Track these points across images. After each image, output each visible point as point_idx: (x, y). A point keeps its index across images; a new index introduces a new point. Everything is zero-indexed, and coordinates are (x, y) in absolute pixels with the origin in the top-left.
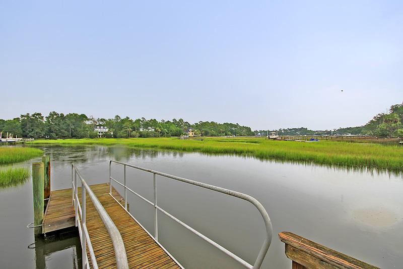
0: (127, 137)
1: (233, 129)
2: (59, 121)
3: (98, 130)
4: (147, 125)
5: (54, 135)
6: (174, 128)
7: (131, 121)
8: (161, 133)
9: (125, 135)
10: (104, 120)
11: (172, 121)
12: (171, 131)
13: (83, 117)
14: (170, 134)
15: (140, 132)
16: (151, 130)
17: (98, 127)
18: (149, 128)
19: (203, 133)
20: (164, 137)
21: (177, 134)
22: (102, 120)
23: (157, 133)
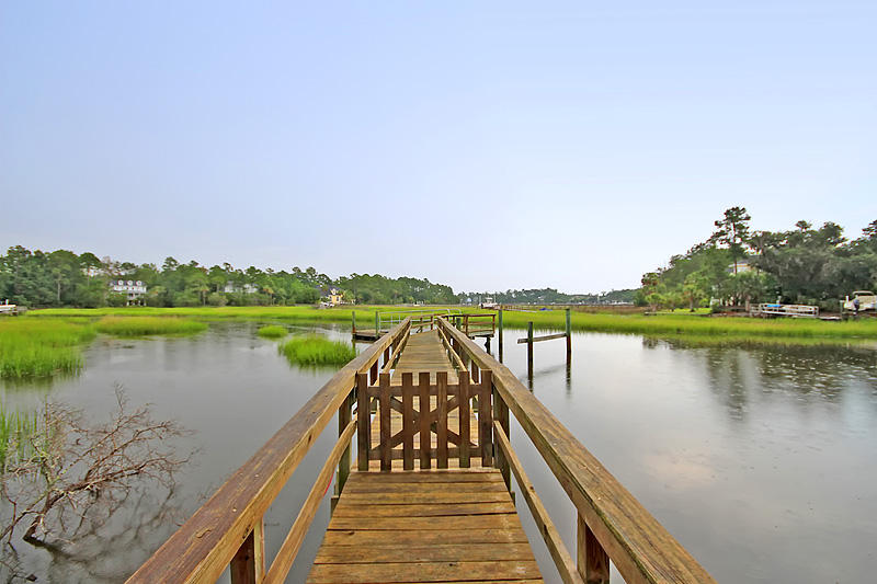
0: (198, 305)
1: (418, 289)
2: (34, 269)
3: (120, 288)
4: (239, 279)
5: (20, 298)
6: (299, 287)
7: (203, 270)
8: (273, 296)
9: (195, 300)
10: (132, 266)
11: (292, 272)
12: (294, 293)
13: (90, 259)
14: (293, 299)
15: (228, 296)
16: (251, 290)
17: (121, 282)
18: (247, 286)
19: (360, 297)
20: (281, 304)
21: (308, 300)
22: (127, 266)
23: (265, 298)
